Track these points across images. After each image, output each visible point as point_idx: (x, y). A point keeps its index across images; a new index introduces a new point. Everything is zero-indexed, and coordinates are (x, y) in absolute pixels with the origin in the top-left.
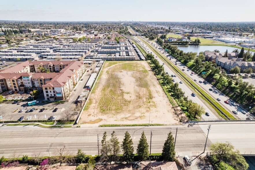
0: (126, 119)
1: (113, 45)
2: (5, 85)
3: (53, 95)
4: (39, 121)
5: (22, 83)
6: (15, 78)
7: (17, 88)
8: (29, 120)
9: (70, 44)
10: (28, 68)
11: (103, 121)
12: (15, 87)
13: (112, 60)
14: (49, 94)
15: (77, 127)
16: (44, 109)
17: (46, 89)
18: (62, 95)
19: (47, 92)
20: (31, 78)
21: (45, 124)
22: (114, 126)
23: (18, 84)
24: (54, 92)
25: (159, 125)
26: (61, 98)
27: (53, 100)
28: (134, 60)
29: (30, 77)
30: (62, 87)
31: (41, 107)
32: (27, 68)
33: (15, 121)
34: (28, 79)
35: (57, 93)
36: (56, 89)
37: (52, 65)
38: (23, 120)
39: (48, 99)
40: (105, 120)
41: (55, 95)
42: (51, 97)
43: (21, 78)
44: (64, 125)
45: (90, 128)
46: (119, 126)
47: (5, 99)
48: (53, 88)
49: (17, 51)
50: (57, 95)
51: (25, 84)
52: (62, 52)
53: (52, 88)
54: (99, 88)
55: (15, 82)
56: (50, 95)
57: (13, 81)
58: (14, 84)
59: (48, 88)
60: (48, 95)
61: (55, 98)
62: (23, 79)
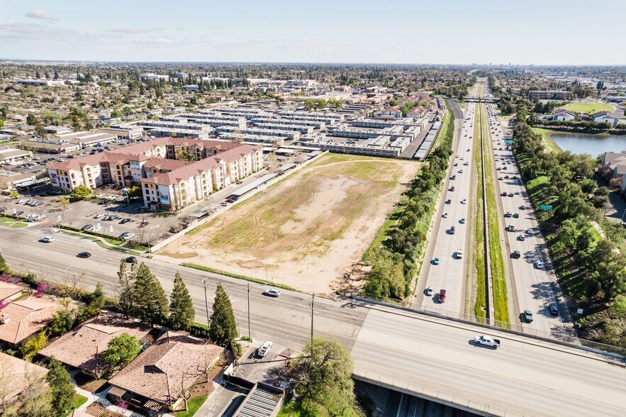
0: (238, 263)
1: (386, 120)
2: (107, 173)
3: (156, 200)
4: (105, 236)
5: (130, 172)
6: (121, 162)
7: (123, 181)
8: (94, 231)
9: (298, 112)
10: (160, 149)
11: (198, 257)
12: (120, 178)
13: (342, 153)
14: (151, 195)
15: (148, 257)
16: (128, 220)
17: (146, 186)
18: (170, 201)
19: (147, 192)
20: (143, 166)
21: (109, 242)
22: (205, 270)
23: (124, 174)
24: (158, 194)
25: (290, 289)
26: (168, 207)
27: (155, 208)
28: (394, 157)
29: (141, 164)
30: (171, 187)
31: (125, 216)
32: (158, 150)
33: (77, 228)
34: (137, 167)
35: (162, 197)
36: (161, 189)
37: (202, 149)
38: (89, 230)
39: (149, 205)
40: (201, 256)
41: (159, 199)
42: (154, 203)
43: (128, 164)
44: (132, 250)
45: (163, 264)
46: (213, 272)
47: (94, 196)
48: (157, 188)
49: (188, 120)
50: (164, 202)
51: (134, 176)
52: (261, 127)
53: (154, 186)
54: (254, 202)
55: (121, 170)
56: (151, 200)
57: (118, 167)
58: (119, 173)
59: (149, 186)
60: (148, 198)
61: (160, 205)
62: (132, 166)
